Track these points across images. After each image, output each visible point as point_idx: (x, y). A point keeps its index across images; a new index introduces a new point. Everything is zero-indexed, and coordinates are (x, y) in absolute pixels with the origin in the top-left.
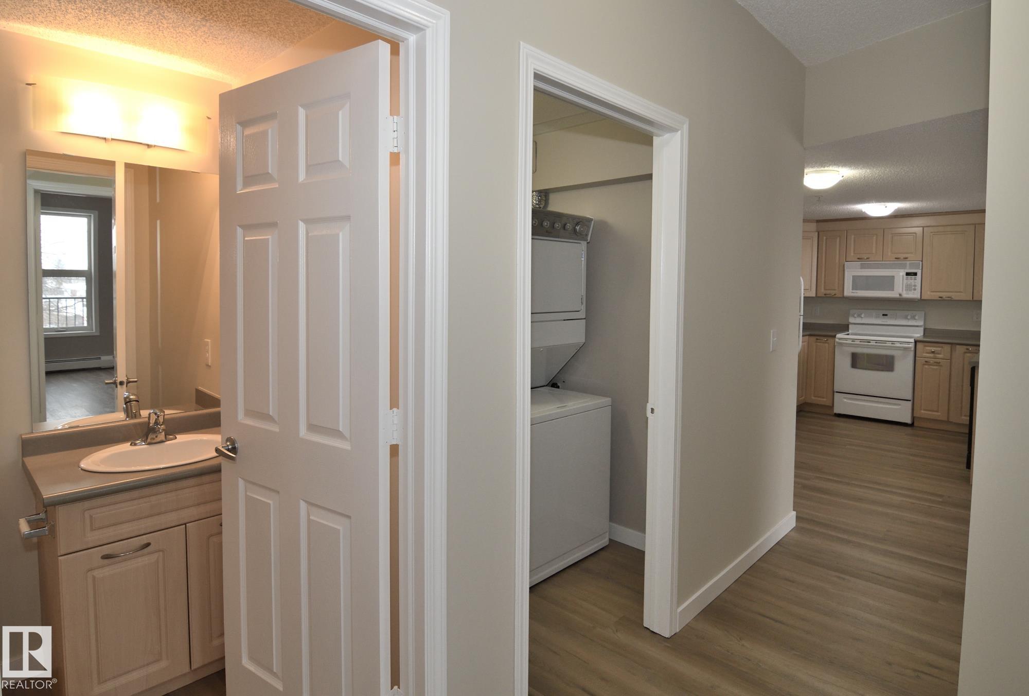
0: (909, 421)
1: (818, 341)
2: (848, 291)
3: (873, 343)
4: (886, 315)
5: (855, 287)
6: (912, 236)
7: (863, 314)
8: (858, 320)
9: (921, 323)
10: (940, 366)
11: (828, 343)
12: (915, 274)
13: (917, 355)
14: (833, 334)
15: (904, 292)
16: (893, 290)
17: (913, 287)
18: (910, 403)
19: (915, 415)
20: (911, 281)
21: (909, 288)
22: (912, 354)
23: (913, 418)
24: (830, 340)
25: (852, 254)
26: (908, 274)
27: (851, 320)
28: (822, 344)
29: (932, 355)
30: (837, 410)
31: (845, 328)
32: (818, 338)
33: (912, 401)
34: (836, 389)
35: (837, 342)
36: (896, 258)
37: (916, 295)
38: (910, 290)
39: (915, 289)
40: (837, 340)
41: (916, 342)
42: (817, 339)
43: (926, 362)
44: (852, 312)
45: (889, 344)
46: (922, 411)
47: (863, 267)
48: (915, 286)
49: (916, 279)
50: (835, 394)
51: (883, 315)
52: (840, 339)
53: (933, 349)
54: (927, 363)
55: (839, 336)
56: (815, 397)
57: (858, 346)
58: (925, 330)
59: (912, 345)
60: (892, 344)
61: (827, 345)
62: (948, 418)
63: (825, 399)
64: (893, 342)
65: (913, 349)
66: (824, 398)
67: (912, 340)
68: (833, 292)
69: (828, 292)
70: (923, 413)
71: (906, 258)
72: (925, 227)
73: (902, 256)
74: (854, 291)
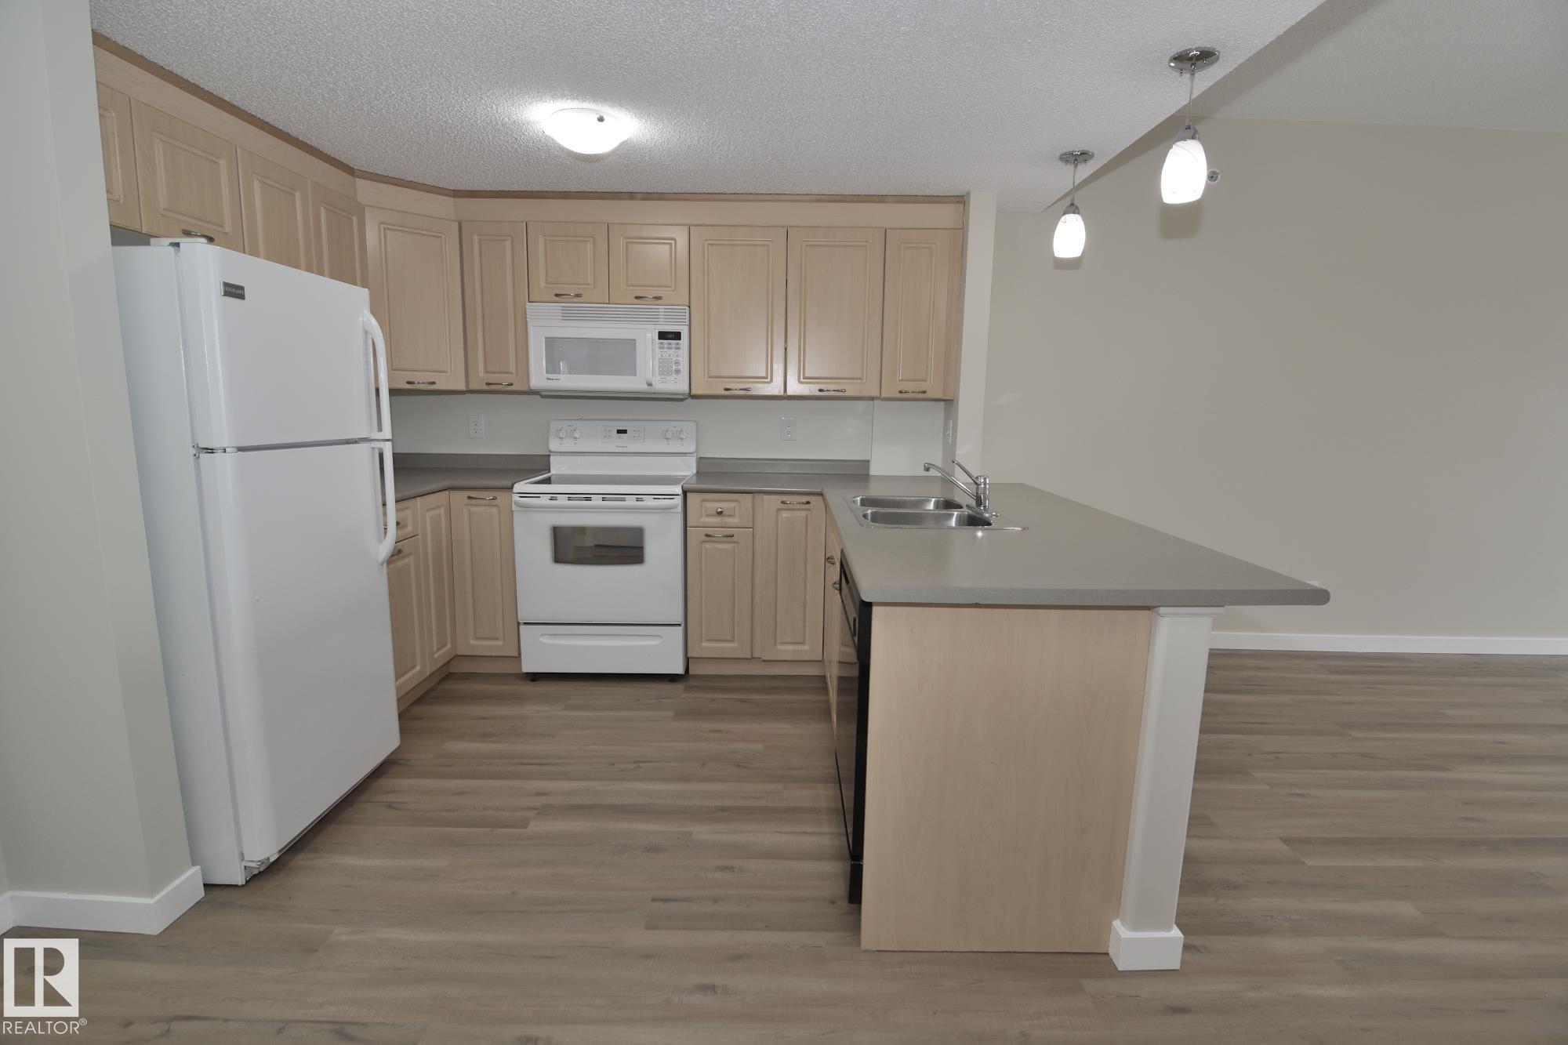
0: (679, 670)
1: (473, 501)
2: (539, 378)
3: (596, 501)
4: (624, 432)
5: (552, 368)
6: (668, 247)
7: (578, 431)
8: (568, 445)
9: (690, 447)
10: (735, 542)
11: (496, 506)
12: (677, 336)
13: (688, 524)
14: (507, 483)
15: (658, 377)
16: (635, 375)
17: (674, 367)
18: (680, 629)
19: (689, 655)
20: (672, 350)
21: (665, 370)
22: (679, 519)
23: (687, 661)
24: (502, 497)
25: (543, 284)
26: (663, 335)
27: (554, 445)
28: (483, 508)
29: (717, 520)
30: (528, 666)
31: (536, 466)
32: (473, 494)
33: (683, 625)
34: (523, 616)
35: (518, 504)
36: (636, 298)
37: (679, 385)
38: (669, 373)
39: (678, 372)
40: (516, 498)
41: (685, 493)
42: (469, 498)
43: (707, 535)
44: (554, 426)
45: (631, 502)
46: (705, 644)
47: (566, 317)
48: (677, 363)
49: (678, 348)
50: (522, 627)
51: (619, 432)
52: (524, 495)
53: (719, 506)
54: (708, 538)
55: (520, 487)
56: (477, 638)
57: (561, 509)
58: (700, 460)
59: (678, 501)
60: (638, 500)
61: (494, 510)
62: (752, 654)
63: (501, 643)
64: (639, 497)
65: (680, 509)
66: (497, 639)
67: (678, 490)
68: (505, 379)
69: (493, 378)
70: (704, 647)
71: (659, 298)
72: (694, 225)
73: (651, 293)
74: (551, 376)
